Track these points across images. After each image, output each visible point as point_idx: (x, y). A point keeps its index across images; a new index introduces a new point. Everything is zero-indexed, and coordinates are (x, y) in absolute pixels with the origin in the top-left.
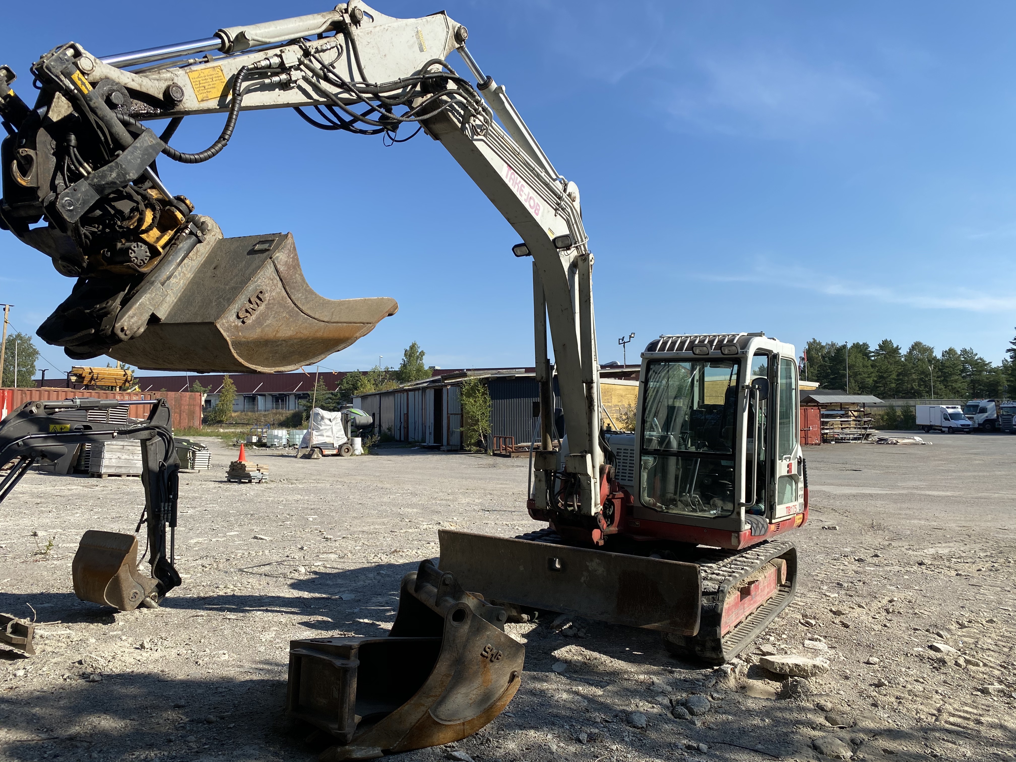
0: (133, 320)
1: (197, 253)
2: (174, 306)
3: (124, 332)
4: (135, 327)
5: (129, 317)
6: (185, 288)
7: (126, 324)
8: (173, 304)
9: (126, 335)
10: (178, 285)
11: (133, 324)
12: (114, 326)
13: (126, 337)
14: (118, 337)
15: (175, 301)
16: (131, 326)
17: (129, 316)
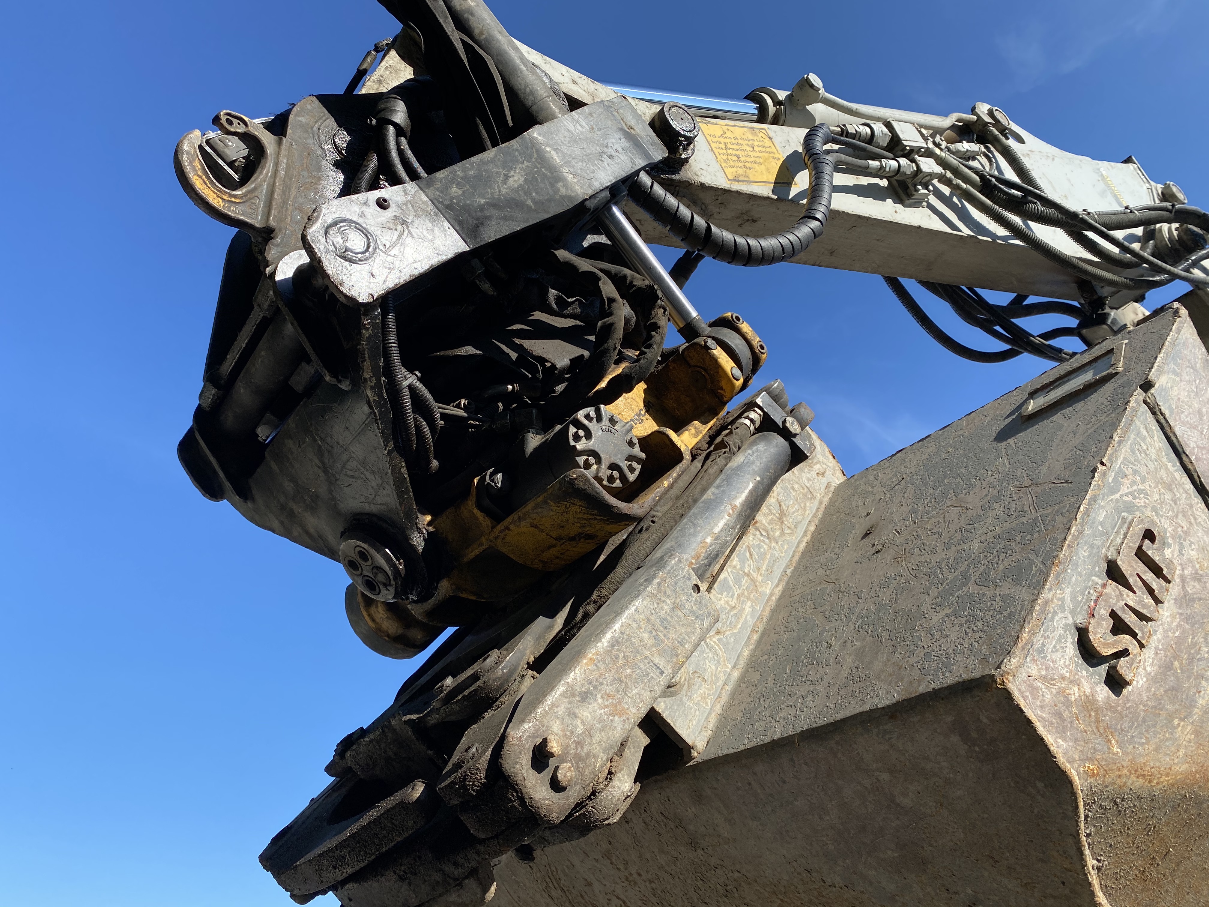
0: (585, 713)
1: (780, 519)
2: (733, 695)
3: (547, 774)
4: (597, 749)
5: (570, 693)
6: (761, 628)
7: (556, 727)
8: (729, 688)
9: (556, 786)
10: (738, 616)
11: (589, 732)
12: (503, 737)
13: (556, 797)
14: (522, 799)
15: (736, 674)
16: (579, 744)
17: (571, 687)
